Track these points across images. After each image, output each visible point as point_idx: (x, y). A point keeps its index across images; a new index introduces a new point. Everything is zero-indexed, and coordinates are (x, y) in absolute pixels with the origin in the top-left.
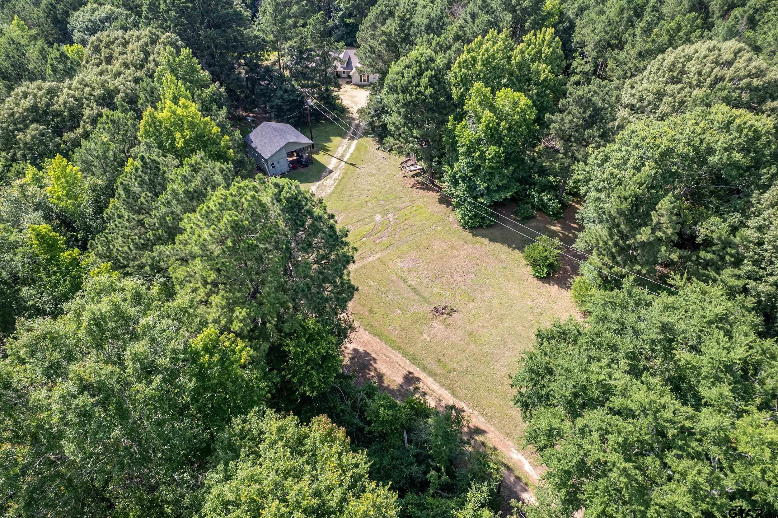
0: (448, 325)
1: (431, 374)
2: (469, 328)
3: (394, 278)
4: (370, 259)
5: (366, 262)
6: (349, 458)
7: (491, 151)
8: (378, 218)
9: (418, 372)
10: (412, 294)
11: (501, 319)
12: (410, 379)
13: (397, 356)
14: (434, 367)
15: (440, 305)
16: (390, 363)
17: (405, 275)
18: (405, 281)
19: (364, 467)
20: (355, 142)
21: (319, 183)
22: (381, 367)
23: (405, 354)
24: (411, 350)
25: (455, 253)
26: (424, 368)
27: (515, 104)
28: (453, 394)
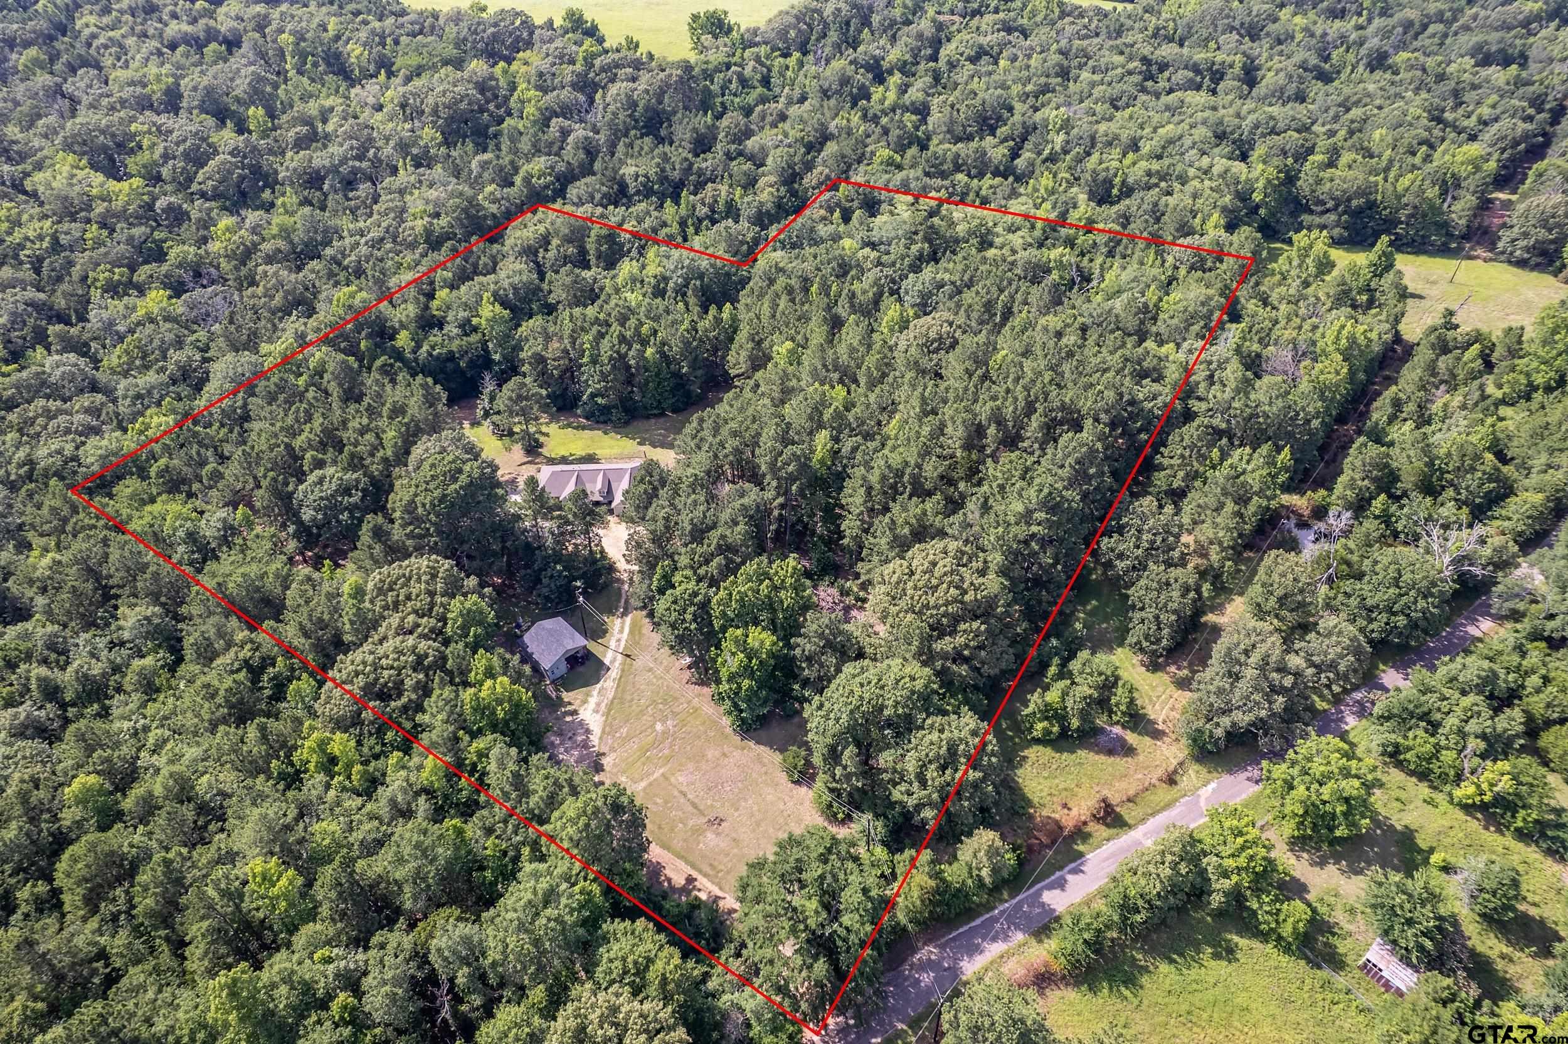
0: (718, 834)
1: (705, 875)
2: (734, 835)
3: (676, 793)
4: (656, 775)
5: (652, 778)
6: (657, 937)
7: (746, 683)
8: (659, 727)
9: (695, 874)
10: (690, 808)
11: (758, 824)
12: (690, 880)
13: (681, 864)
14: (708, 870)
15: (712, 817)
16: (677, 870)
17: (684, 789)
18: (685, 795)
19: (664, 941)
20: (628, 619)
21: (598, 686)
22: (668, 872)
23: (687, 862)
24: (691, 859)
25: (726, 761)
26: (700, 871)
27: (762, 642)
28: (721, 889)
